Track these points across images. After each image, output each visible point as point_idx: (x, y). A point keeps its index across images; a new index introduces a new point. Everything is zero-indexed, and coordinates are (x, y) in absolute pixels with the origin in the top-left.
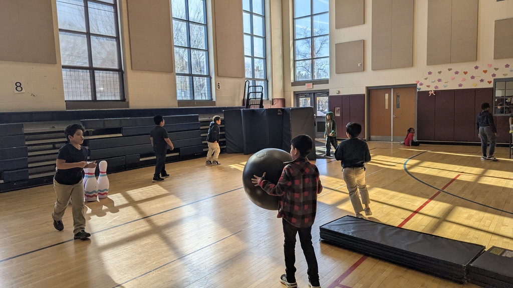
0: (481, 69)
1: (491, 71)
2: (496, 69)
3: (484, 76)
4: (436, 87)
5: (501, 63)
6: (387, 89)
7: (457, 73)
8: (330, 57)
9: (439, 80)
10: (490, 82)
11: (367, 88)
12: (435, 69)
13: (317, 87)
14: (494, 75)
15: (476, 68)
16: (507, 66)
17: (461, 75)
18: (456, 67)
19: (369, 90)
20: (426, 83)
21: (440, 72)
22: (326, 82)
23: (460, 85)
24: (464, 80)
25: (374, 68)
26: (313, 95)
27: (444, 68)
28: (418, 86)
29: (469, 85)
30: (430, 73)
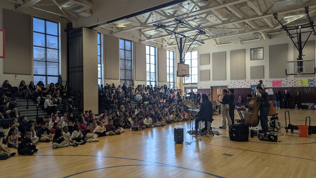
0: (247, 82)
1: (250, 83)
2: (251, 82)
3: (248, 84)
4: (234, 87)
5: (253, 80)
6: (218, 87)
7: (240, 83)
8: (198, 75)
9: (234, 85)
10: (250, 86)
11: (211, 86)
12: (233, 81)
13: (193, 86)
14: (251, 84)
15: (245, 81)
16: (254, 81)
17: (241, 84)
18: (239, 81)
19: (212, 87)
20: (230, 85)
21: (234, 82)
22: (196, 84)
23: (241, 87)
24: (242, 85)
25: (213, 80)
26: (192, 88)
27: (236, 81)
28: (228, 87)
29: (243, 87)
30: (231, 82)
